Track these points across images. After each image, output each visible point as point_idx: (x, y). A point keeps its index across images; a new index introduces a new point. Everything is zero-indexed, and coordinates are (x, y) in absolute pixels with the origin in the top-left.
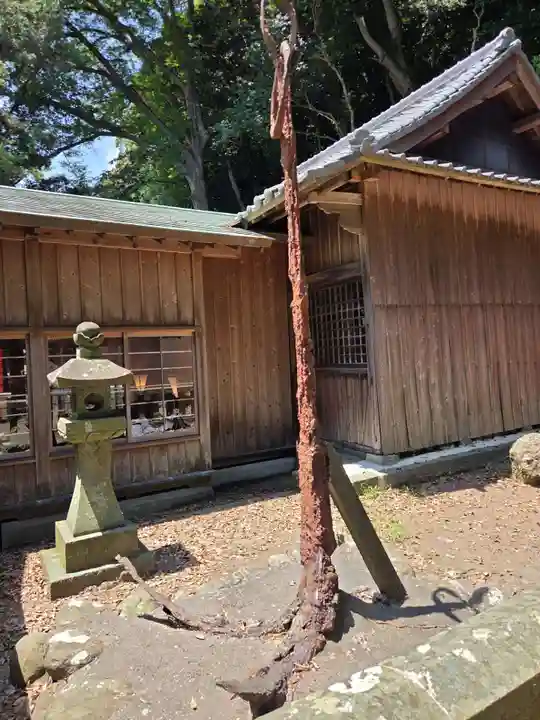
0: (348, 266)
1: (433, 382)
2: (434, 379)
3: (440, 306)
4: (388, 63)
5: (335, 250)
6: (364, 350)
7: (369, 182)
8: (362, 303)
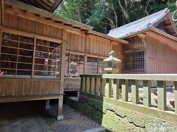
0: (140, 49)
4: (124, 11)
5: (136, 46)
6: (143, 66)
7: (147, 33)
8: (143, 56)
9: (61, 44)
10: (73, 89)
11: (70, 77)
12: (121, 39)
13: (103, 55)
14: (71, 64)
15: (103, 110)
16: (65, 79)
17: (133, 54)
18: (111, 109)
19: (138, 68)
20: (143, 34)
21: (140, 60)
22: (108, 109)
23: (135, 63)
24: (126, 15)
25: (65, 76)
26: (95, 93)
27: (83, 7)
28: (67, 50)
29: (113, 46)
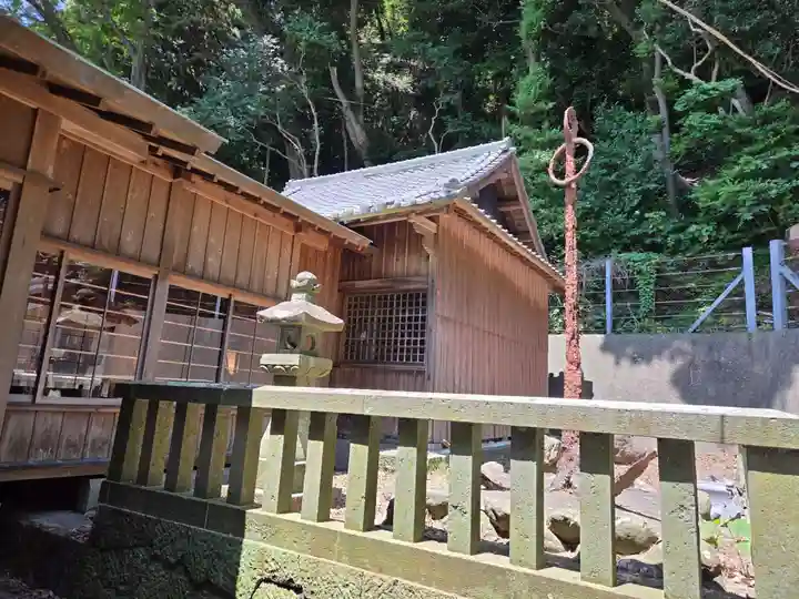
0: (414, 278)
5: (399, 263)
6: (422, 351)
7: (444, 217)
8: (424, 311)
9: (12, 197)
10: (58, 465)
11: (46, 392)
12: (342, 223)
13: (256, 287)
14: (60, 319)
15: (238, 584)
16: (10, 404)
17: (386, 298)
18: (281, 576)
19: (401, 359)
20: (430, 218)
21: (410, 327)
22: (267, 575)
23: (390, 335)
24: (356, 132)
25: (16, 390)
26: (201, 488)
27: (164, 51)
28: (47, 235)
29: (305, 249)
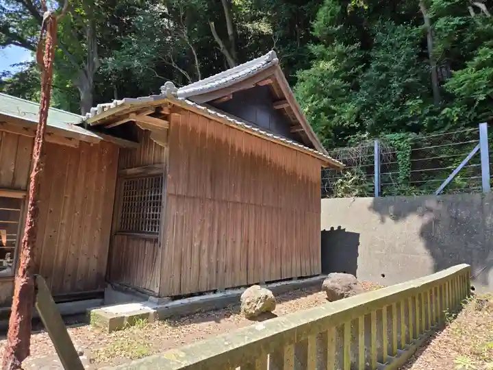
0: (156, 166)
1: (203, 248)
2: (205, 247)
3: (214, 200)
4: (225, 52)
5: (150, 154)
6: (159, 222)
7: (176, 116)
8: (161, 191)
17: (142, 181)
19: (148, 229)
21: (154, 204)
